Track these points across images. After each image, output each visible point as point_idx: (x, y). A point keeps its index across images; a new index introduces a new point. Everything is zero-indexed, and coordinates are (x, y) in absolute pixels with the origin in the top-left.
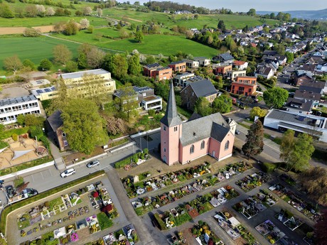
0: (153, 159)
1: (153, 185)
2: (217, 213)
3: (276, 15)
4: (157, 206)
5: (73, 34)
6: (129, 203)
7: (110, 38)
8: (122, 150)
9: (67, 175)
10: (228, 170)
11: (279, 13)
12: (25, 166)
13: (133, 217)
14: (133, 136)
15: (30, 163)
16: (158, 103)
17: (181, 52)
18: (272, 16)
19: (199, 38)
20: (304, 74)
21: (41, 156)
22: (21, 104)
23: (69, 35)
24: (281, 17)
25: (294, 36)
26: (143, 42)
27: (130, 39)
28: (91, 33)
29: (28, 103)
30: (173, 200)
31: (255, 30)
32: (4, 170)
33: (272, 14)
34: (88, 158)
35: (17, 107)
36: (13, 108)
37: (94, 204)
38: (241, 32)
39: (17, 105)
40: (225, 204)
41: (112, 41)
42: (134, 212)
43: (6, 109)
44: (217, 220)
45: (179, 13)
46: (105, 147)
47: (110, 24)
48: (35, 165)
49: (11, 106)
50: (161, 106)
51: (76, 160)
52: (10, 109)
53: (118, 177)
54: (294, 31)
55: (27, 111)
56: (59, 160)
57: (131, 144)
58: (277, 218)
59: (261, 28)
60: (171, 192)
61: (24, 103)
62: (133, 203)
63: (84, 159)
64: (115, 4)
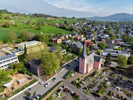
0: (76, 73)
1: (84, 82)
2: (111, 87)
3: (82, 19)
4: (91, 89)
5: (8, 27)
6: (80, 91)
7: (27, 28)
8: (62, 71)
9: (48, 86)
10: (104, 72)
11: (83, 18)
12: (27, 86)
13: (86, 95)
14: (63, 66)
15: (28, 84)
16: (64, 52)
17: (59, 32)
18: (80, 19)
19: (62, 27)
20: (104, 38)
21: (31, 80)
22: (10, 59)
23: (6, 27)
24: (84, 19)
25: (90, 26)
26: (42, 29)
27: (35, 28)
28: (16, 26)
29: (13, 58)
30: (94, 86)
31: (77, 24)
32: (17, 90)
33: (80, 18)
34: (51, 77)
35: (8, 60)
36: (7, 61)
37: (67, 95)
38: (72, 25)
39: (8, 59)
40: (111, 83)
41: (28, 29)
42: (85, 94)
43: (3, 62)
44: (113, 89)
45: (48, 18)
46: (56, 71)
47: (23, 22)
48: (31, 84)
49: (6, 60)
50: (65, 53)
51: (48, 79)
52: (5, 61)
53: (69, 82)
54: (89, 24)
55: (12, 61)
56: (40, 80)
57: (64, 69)
58: (129, 84)
59: (78, 23)
60: (92, 83)
61: (11, 58)
62: (82, 90)
63: (50, 78)
64: (20, 14)
